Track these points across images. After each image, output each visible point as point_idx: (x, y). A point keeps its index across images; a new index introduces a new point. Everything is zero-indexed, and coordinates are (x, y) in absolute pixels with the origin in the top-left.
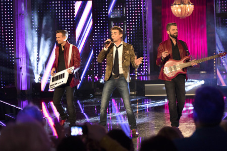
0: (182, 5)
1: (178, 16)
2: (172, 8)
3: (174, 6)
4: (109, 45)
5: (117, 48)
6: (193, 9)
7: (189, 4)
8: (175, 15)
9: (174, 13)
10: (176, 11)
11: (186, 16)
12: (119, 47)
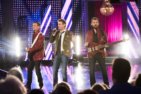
0: (107, 8)
1: (104, 15)
2: (101, 10)
3: (102, 8)
4: (56, 32)
5: (61, 34)
6: (114, 10)
7: (111, 7)
8: (102, 14)
9: (102, 13)
10: (103, 11)
11: (109, 15)
12: (62, 33)
